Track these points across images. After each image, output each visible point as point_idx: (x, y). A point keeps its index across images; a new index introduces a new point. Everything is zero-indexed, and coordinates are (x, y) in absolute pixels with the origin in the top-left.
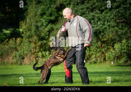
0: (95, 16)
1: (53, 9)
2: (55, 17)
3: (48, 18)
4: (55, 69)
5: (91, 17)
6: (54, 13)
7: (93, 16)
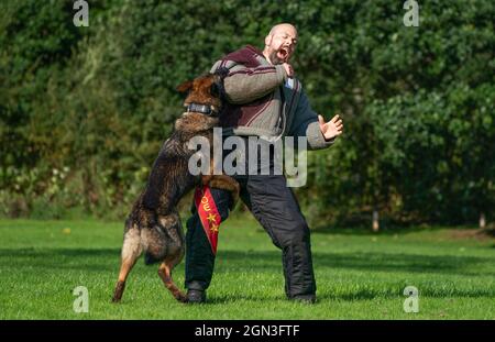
0: (214, 42)
1: (51, 11)
2: (58, 41)
3: (32, 42)
4: (52, 235)
5: (201, 43)
6: (59, 27)
7: (207, 41)
